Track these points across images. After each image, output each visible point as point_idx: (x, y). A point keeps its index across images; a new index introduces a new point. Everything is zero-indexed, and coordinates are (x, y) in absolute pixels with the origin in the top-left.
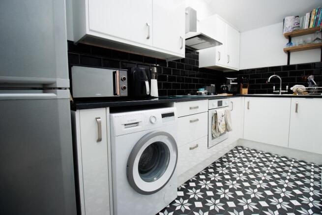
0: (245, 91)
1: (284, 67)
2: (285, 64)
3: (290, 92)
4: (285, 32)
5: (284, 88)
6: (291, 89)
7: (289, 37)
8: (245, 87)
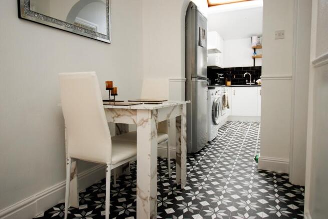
0: (229, 83)
1: (252, 67)
2: (253, 66)
3: (256, 83)
4: (252, 46)
5: (252, 82)
6: (257, 81)
7: (255, 49)
8: (229, 80)
